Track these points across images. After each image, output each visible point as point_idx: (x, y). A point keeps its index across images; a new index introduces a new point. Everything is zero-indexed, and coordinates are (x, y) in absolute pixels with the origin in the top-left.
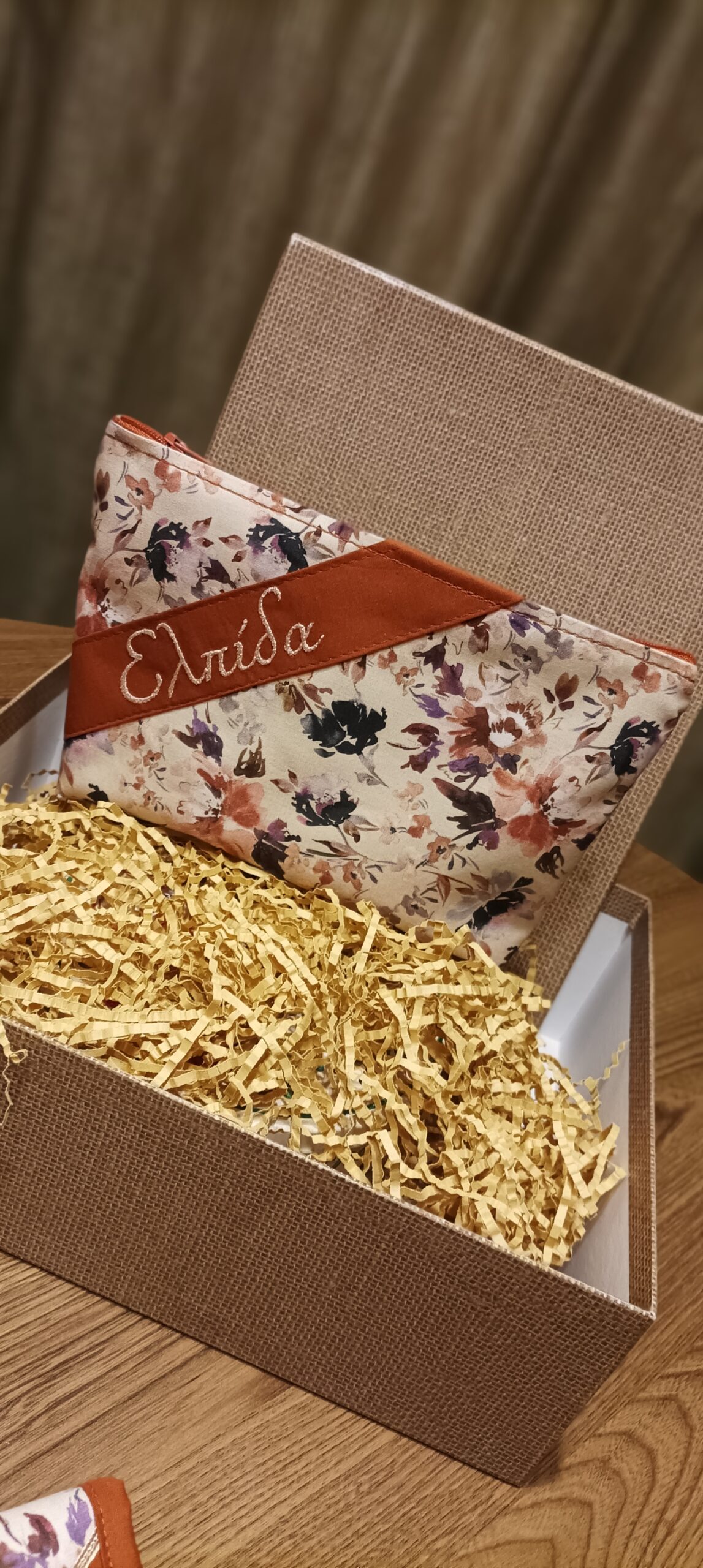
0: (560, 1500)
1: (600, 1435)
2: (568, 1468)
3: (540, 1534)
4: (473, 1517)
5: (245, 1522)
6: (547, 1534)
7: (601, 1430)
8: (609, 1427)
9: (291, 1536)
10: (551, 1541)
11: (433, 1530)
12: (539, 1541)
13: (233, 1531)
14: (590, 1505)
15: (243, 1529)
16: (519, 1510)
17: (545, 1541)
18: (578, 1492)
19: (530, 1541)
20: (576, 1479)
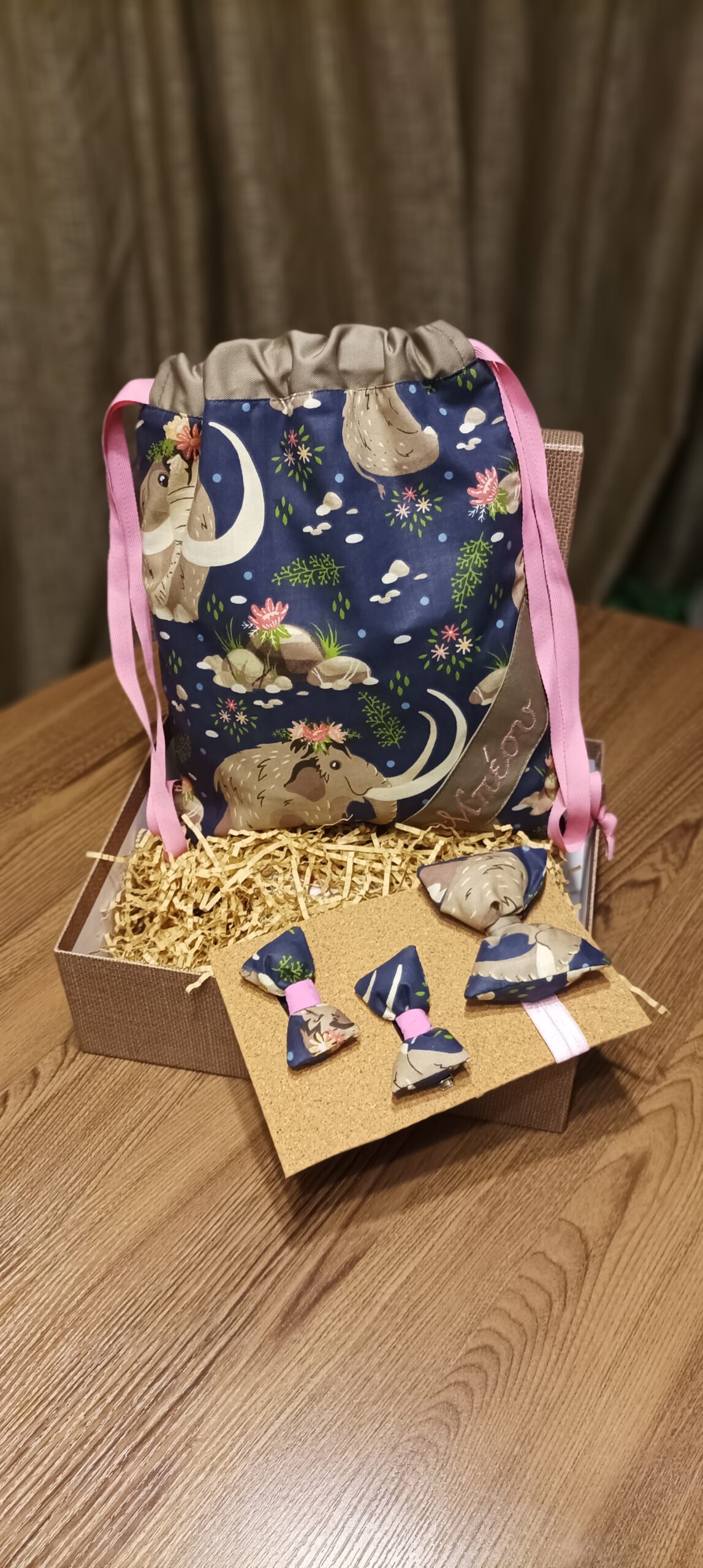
0: (671, 1084)
1: (687, 1042)
2: (672, 1066)
3: (664, 1104)
4: (625, 1109)
5: (505, 1154)
6: (668, 1103)
7: (687, 1039)
8: (692, 1035)
9: (531, 1151)
10: (671, 1106)
11: (605, 1123)
12: (664, 1108)
13: (501, 1159)
14: (689, 1080)
15: (506, 1156)
16: (649, 1097)
17: (668, 1107)
18: (681, 1076)
19: (660, 1110)
20: (678, 1070)
